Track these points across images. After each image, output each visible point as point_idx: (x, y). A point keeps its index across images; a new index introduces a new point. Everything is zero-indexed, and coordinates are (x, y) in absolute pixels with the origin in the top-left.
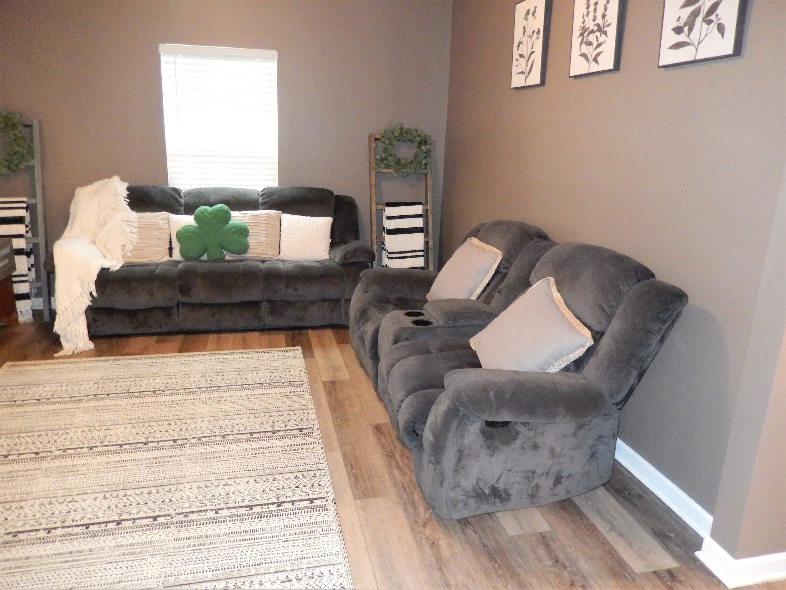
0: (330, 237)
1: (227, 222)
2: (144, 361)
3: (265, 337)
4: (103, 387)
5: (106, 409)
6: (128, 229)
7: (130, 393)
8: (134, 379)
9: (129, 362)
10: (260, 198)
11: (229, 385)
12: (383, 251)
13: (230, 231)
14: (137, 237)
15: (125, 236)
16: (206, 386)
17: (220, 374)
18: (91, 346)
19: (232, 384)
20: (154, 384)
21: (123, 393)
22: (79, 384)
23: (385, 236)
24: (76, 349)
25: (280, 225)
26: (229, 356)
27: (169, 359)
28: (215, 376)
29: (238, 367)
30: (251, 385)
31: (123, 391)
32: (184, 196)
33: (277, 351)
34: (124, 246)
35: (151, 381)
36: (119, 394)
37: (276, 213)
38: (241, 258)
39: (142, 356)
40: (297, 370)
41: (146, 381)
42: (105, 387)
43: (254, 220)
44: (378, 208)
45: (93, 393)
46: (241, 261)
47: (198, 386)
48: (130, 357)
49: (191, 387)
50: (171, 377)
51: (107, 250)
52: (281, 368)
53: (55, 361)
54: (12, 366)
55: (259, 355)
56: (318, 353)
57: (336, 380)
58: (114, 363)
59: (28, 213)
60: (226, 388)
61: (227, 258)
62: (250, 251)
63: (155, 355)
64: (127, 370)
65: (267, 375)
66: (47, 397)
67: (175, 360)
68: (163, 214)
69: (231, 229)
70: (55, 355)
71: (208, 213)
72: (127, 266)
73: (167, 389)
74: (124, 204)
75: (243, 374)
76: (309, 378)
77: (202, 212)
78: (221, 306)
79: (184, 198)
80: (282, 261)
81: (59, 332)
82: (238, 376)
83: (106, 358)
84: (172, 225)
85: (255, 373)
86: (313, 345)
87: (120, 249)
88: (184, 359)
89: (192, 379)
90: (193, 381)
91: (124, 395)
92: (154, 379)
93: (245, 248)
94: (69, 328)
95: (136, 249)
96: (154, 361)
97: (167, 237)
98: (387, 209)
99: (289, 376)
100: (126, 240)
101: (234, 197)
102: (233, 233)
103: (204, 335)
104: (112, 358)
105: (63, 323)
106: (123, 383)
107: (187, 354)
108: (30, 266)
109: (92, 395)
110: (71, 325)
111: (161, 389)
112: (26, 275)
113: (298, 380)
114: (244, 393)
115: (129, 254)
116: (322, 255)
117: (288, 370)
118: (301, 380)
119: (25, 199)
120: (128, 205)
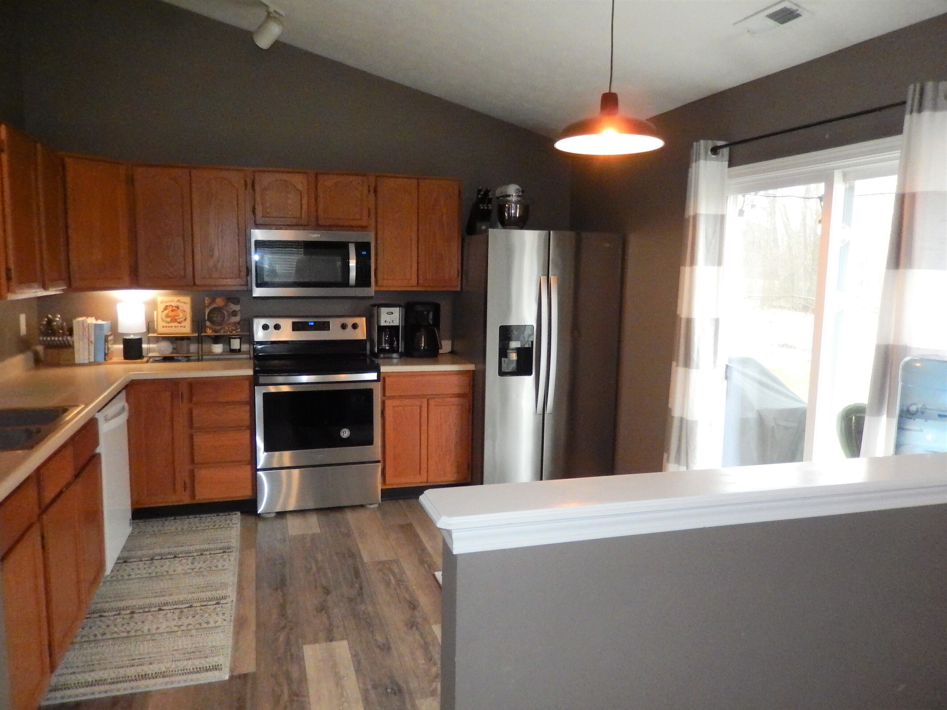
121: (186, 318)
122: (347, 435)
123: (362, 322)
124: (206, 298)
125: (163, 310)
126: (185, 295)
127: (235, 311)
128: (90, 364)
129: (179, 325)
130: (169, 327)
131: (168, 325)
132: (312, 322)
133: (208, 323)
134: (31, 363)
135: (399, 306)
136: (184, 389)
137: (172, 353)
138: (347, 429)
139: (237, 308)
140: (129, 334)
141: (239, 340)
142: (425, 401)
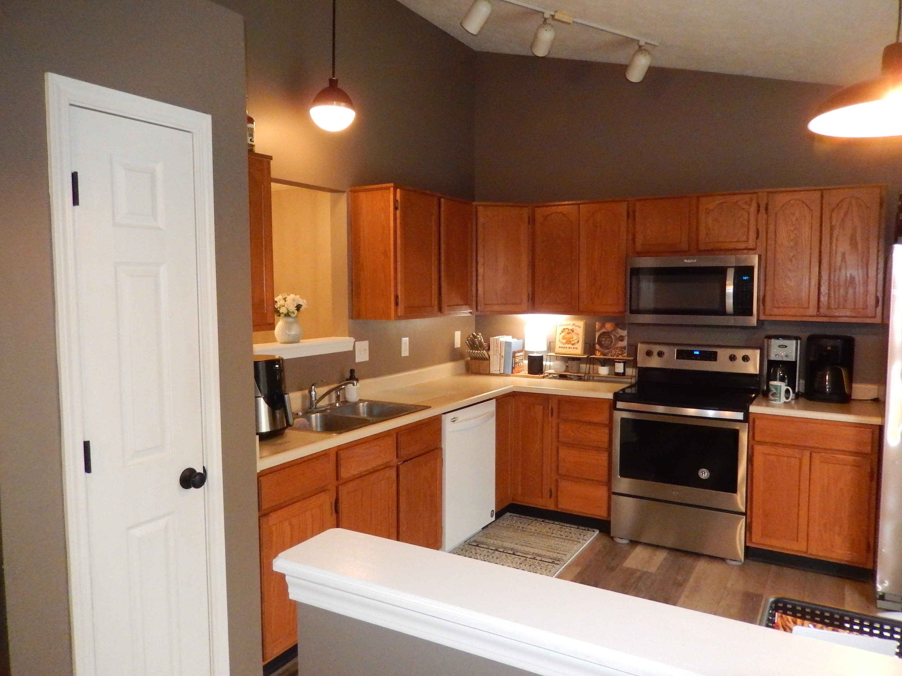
121: (579, 341)
122: (706, 476)
123: (755, 355)
124: (597, 323)
125: (561, 332)
126: (580, 319)
127: (622, 336)
128: (501, 375)
129: (573, 346)
130: (564, 348)
131: (563, 346)
132: (697, 351)
133: (597, 347)
134: (464, 370)
135: (796, 338)
136: (554, 404)
137: (565, 371)
138: (706, 470)
139: (624, 333)
140: (533, 352)
141: (623, 364)
142: (807, 454)
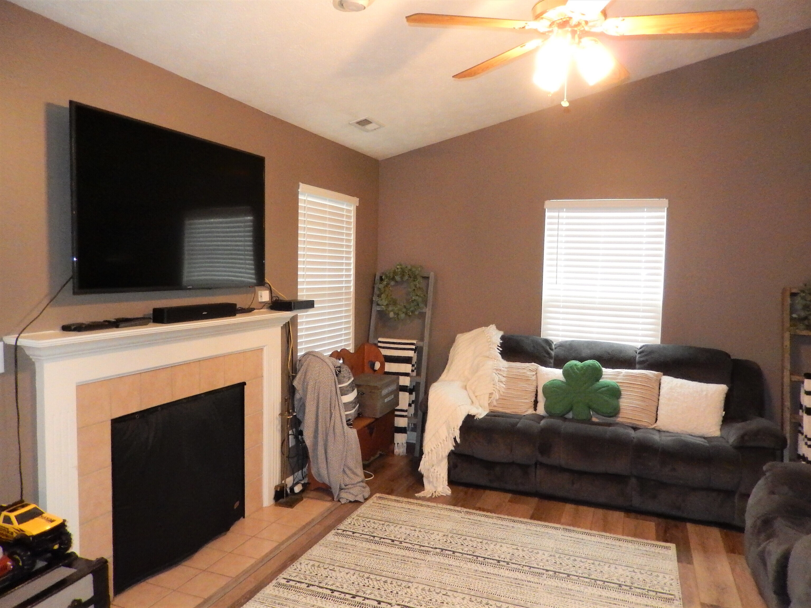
0: (723, 409)
1: (598, 380)
2: (495, 521)
3: (631, 522)
4: (451, 542)
5: (448, 569)
6: (497, 378)
7: (475, 556)
8: (481, 540)
9: (479, 518)
10: (638, 356)
11: (581, 575)
12: (800, 435)
13: (600, 391)
14: (504, 386)
15: (494, 385)
16: (554, 570)
17: (572, 558)
18: (448, 491)
19: (584, 575)
20: (499, 552)
21: (468, 554)
22: (430, 532)
23: (802, 416)
24: (435, 492)
25: (660, 389)
26: (584, 537)
27: (519, 525)
28: (565, 559)
29: (594, 554)
30: (606, 583)
31: (469, 553)
32: (555, 348)
33: (644, 544)
34: (491, 394)
35: (498, 547)
36: (464, 555)
37: (654, 374)
38: (609, 422)
39: (493, 515)
40: (667, 577)
41: (492, 546)
42: (453, 542)
43: (628, 380)
44: (793, 380)
45: (441, 547)
46: (610, 425)
47: (545, 568)
48: (481, 513)
49: (537, 566)
50: (519, 548)
51: (476, 397)
52: (647, 568)
53: (415, 501)
54: (380, 498)
55: (620, 543)
56: (697, 558)
57: (720, 605)
58: (466, 517)
59: (416, 354)
60: (576, 578)
61: (594, 419)
62: (621, 415)
63: (506, 517)
64: (476, 527)
65: (628, 573)
66: (400, 540)
67: (525, 528)
68: (532, 365)
69: (600, 388)
70: (416, 495)
71: (578, 369)
72: (492, 415)
73: (512, 561)
74: (496, 353)
75: (599, 565)
76: (682, 593)
77: (571, 367)
78: (581, 473)
79: (554, 350)
80: (659, 431)
81: (423, 472)
82: (592, 566)
83: (459, 509)
84: (539, 378)
85: (613, 569)
86: (692, 547)
87: (487, 396)
88: (535, 529)
89: (539, 556)
90: (540, 558)
91: (468, 557)
92: (501, 546)
93: (616, 412)
94: (432, 470)
95: (502, 398)
96: (504, 523)
97: (533, 388)
98: (807, 381)
99: (656, 583)
100: (494, 389)
101: (609, 354)
102: (602, 393)
103: (561, 504)
104: (465, 510)
105: (427, 464)
106: (470, 543)
107: (540, 523)
108: (411, 403)
109: (439, 549)
110: (434, 468)
111: (506, 560)
112: (406, 411)
113: (668, 592)
114: (597, 591)
115: (495, 403)
116: (711, 431)
117: (656, 574)
118: (671, 592)
119: (414, 342)
120: (500, 354)
